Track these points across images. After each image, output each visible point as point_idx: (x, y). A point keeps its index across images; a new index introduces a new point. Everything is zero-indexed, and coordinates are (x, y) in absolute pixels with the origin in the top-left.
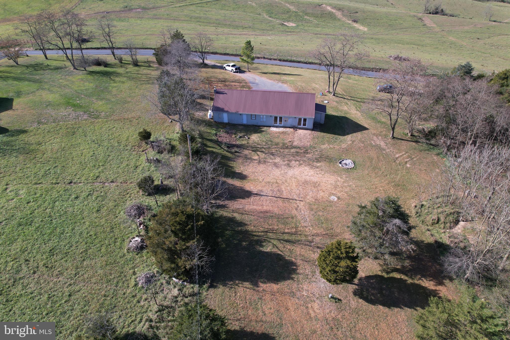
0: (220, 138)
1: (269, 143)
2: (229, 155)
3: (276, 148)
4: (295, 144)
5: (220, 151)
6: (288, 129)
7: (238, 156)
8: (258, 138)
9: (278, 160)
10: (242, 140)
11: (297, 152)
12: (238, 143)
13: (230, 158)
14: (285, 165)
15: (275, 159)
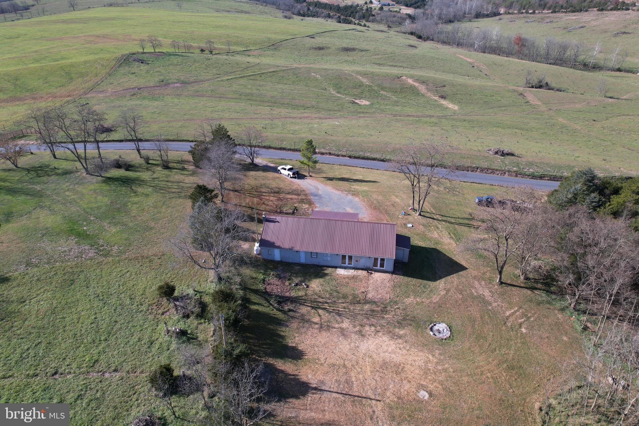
0: (269, 286)
1: (335, 294)
2: (280, 315)
3: (343, 303)
4: (370, 296)
5: (268, 309)
6: (360, 272)
7: (292, 317)
8: (320, 286)
9: (346, 324)
10: (299, 290)
11: (373, 311)
12: (293, 294)
13: (281, 320)
14: (356, 333)
15: (343, 322)
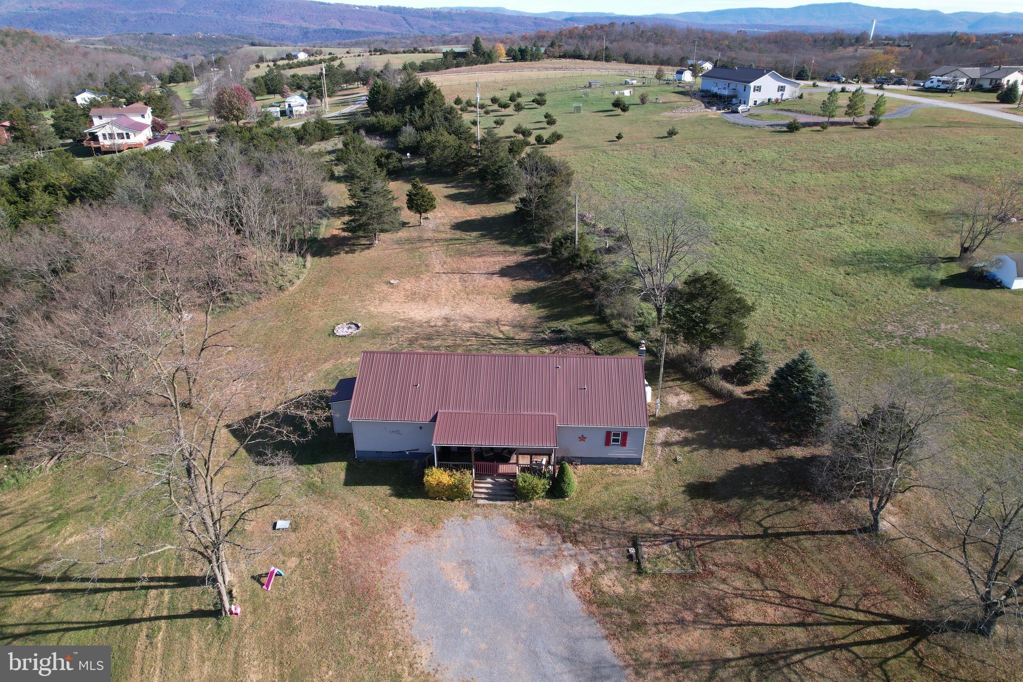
15: (471, 328)
